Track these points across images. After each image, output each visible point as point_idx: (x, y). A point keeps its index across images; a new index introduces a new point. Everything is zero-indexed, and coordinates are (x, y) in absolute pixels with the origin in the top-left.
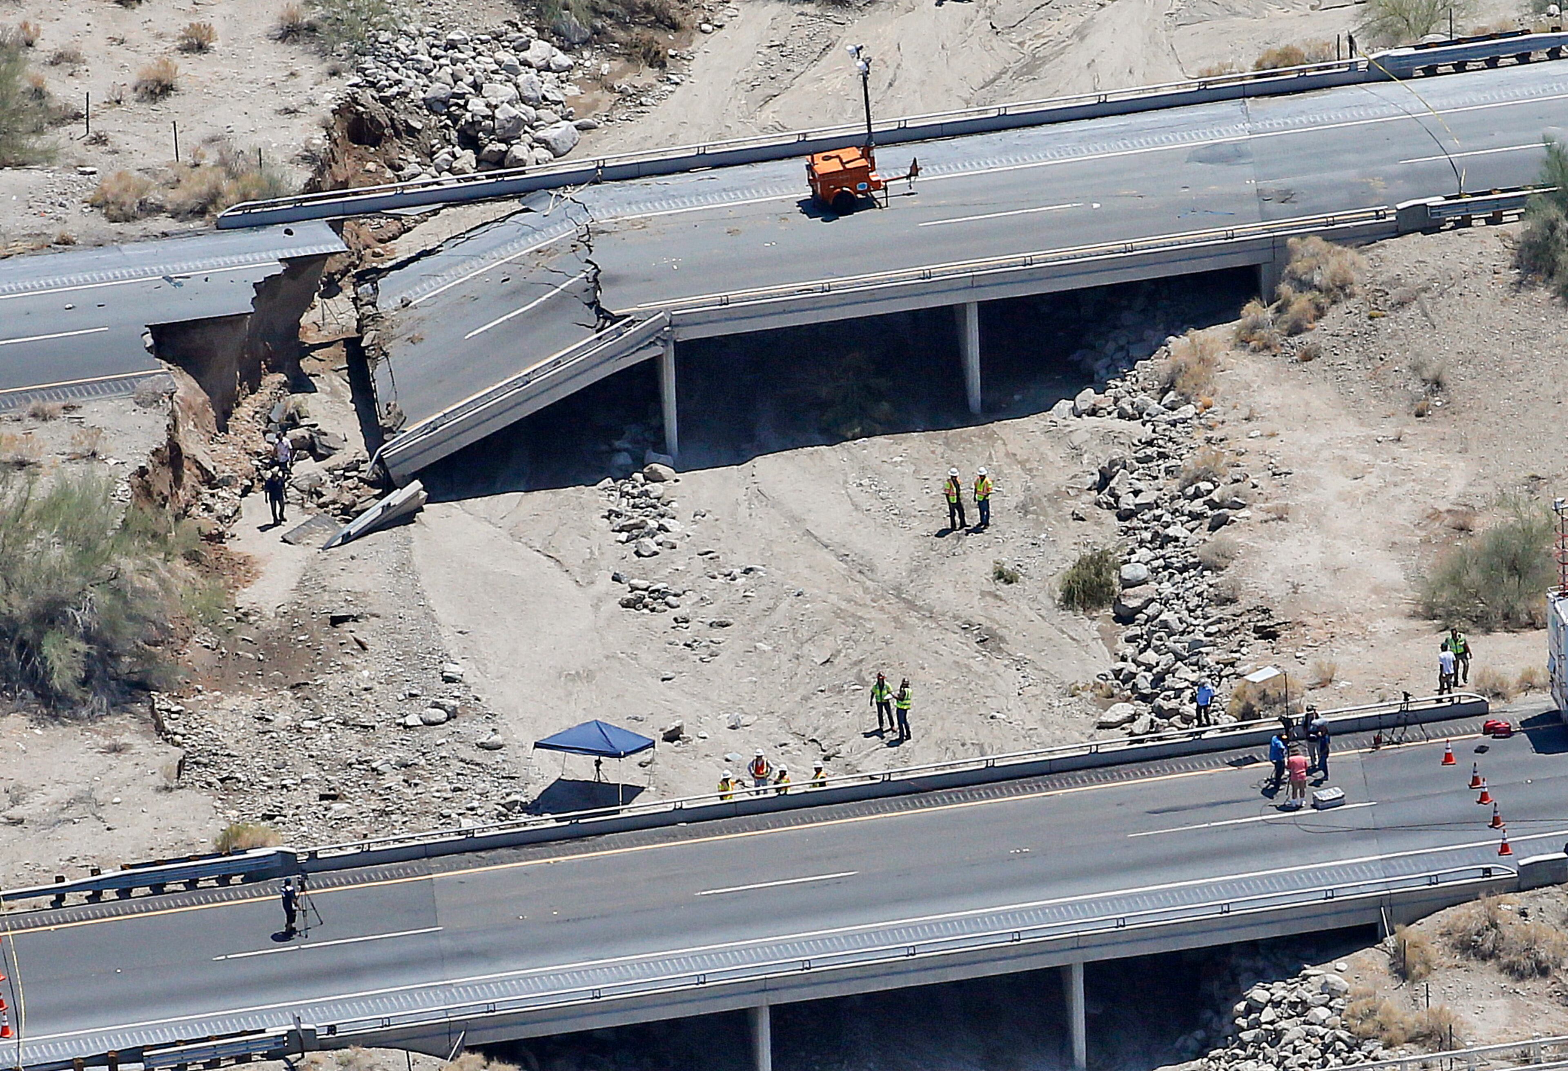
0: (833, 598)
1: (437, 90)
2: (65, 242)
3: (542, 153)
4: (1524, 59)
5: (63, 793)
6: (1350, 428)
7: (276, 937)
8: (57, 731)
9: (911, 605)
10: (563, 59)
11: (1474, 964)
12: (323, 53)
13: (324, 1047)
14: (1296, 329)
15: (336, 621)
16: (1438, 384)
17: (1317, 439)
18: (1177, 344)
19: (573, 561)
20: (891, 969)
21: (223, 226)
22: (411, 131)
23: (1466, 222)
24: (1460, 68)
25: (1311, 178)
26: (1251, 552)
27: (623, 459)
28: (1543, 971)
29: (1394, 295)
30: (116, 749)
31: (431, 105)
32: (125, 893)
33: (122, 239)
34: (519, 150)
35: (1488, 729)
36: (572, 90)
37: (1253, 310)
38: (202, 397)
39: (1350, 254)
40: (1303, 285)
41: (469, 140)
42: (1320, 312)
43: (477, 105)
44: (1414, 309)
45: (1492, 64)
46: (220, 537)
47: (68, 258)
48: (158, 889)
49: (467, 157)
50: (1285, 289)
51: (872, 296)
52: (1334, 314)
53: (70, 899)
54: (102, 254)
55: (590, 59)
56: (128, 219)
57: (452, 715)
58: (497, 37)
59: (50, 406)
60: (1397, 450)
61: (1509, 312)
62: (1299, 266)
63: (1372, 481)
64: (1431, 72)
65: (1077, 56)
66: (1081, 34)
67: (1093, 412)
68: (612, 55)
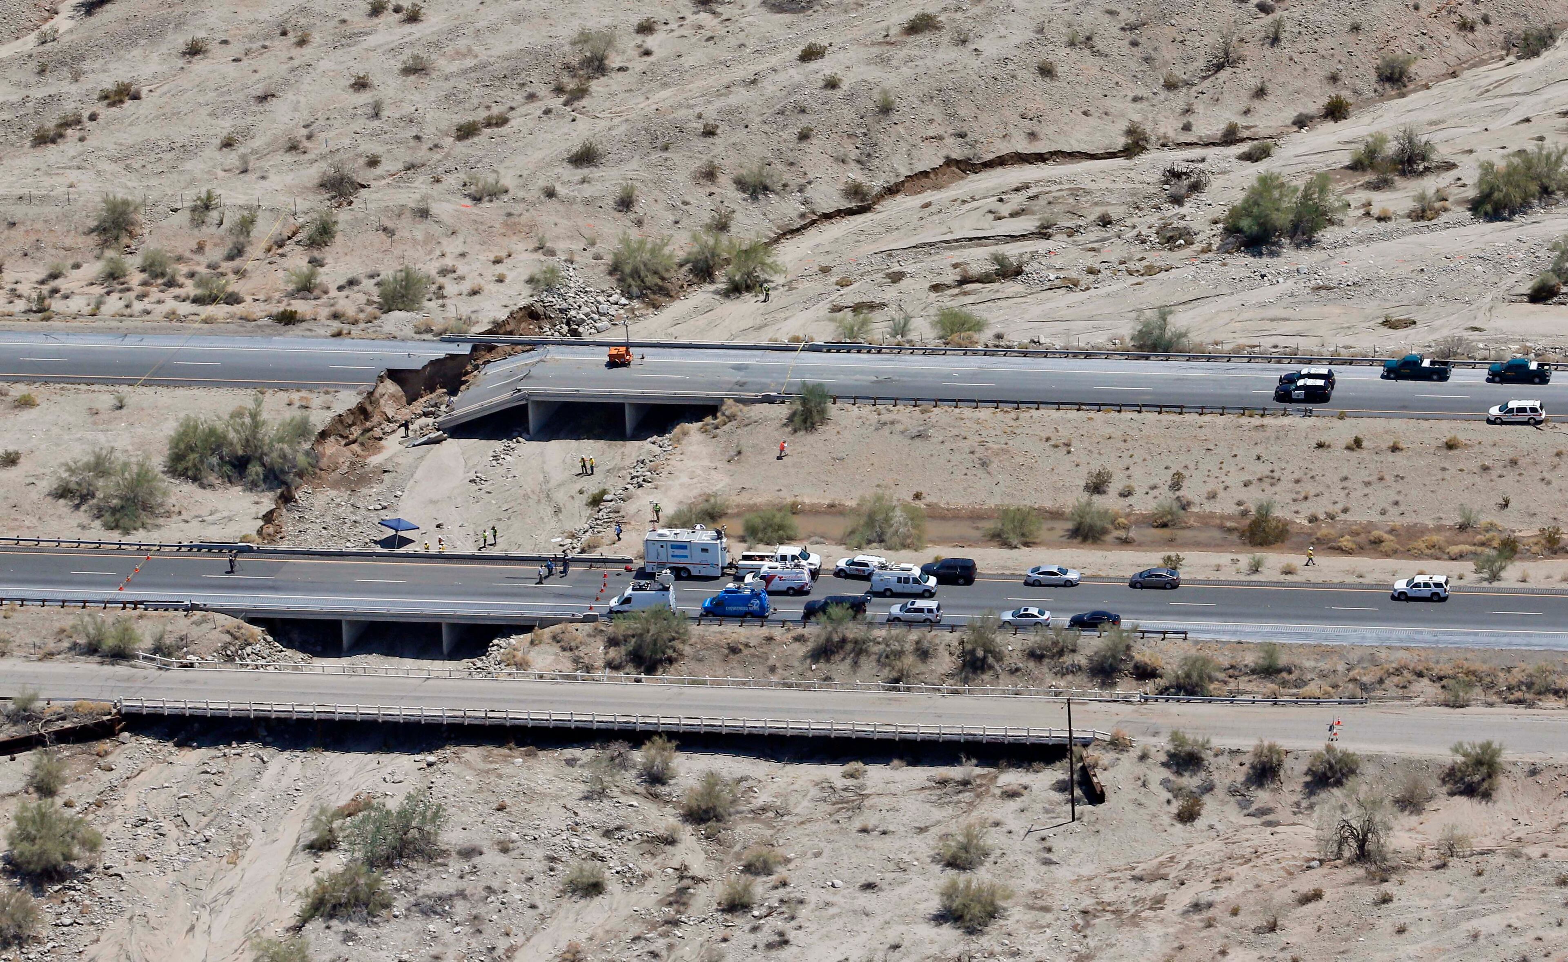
0: (529, 490)
1: (565, 305)
2: (395, 338)
3: (593, 331)
4: (859, 352)
5: (225, 514)
6: (706, 463)
7: (227, 573)
8: (248, 494)
9: (548, 496)
10: (624, 301)
11: (554, 644)
12: (534, 289)
13: (202, 610)
14: (717, 428)
15: (385, 472)
16: (739, 453)
17: (692, 464)
18: (687, 425)
19: (470, 464)
20: (382, 615)
21: (443, 340)
22: (551, 318)
23: (783, 402)
24: (838, 351)
25: (757, 380)
26: (638, 497)
27: (515, 434)
28: (571, 650)
29: (747, 421)
30: (257, 503)
31: (562, 311)
32: (199, 550)
33: (412, 339)
34: (581, 329)
35: (626, 569)
36: (622, 311)
37: (709, 419)
38: (402, 393)
39: (741, 406)
40: (724, 414)
41: (568, 324)
42: (725, 424)
43: (573, 313)
44: (749, 428)
45: (848, 352)
46: (381, 439)
47: (392, 343)
48: (210, 551)
49: (565, 328)
50: (719, 414)
51: (593, 396)
52: (729, 424)
53: (183, 549)
54: (401, 344)
55: (636, 304)
56: (420, 333)
57: (384, 508)
58: (603, 292)
59: (330, 389)
60: (713, 472)
61: (776, 433)
62: (724, 408)
63: (695, 480)
64: (829, 351)
65: (777, 327)
66: (786, 319)
67: (654, 443)
68: (644, 302)
